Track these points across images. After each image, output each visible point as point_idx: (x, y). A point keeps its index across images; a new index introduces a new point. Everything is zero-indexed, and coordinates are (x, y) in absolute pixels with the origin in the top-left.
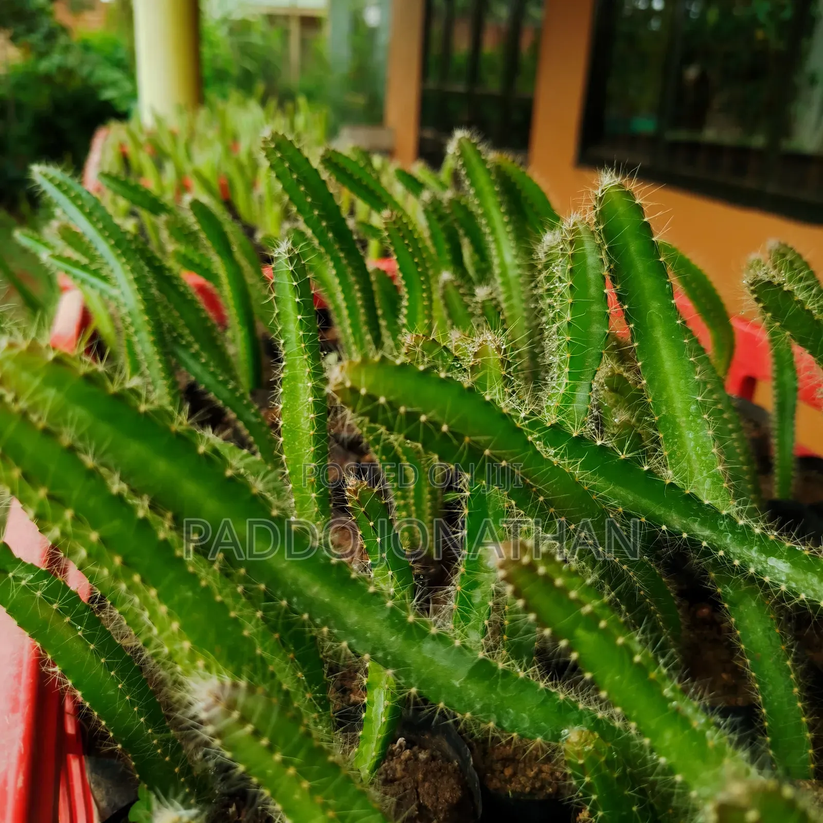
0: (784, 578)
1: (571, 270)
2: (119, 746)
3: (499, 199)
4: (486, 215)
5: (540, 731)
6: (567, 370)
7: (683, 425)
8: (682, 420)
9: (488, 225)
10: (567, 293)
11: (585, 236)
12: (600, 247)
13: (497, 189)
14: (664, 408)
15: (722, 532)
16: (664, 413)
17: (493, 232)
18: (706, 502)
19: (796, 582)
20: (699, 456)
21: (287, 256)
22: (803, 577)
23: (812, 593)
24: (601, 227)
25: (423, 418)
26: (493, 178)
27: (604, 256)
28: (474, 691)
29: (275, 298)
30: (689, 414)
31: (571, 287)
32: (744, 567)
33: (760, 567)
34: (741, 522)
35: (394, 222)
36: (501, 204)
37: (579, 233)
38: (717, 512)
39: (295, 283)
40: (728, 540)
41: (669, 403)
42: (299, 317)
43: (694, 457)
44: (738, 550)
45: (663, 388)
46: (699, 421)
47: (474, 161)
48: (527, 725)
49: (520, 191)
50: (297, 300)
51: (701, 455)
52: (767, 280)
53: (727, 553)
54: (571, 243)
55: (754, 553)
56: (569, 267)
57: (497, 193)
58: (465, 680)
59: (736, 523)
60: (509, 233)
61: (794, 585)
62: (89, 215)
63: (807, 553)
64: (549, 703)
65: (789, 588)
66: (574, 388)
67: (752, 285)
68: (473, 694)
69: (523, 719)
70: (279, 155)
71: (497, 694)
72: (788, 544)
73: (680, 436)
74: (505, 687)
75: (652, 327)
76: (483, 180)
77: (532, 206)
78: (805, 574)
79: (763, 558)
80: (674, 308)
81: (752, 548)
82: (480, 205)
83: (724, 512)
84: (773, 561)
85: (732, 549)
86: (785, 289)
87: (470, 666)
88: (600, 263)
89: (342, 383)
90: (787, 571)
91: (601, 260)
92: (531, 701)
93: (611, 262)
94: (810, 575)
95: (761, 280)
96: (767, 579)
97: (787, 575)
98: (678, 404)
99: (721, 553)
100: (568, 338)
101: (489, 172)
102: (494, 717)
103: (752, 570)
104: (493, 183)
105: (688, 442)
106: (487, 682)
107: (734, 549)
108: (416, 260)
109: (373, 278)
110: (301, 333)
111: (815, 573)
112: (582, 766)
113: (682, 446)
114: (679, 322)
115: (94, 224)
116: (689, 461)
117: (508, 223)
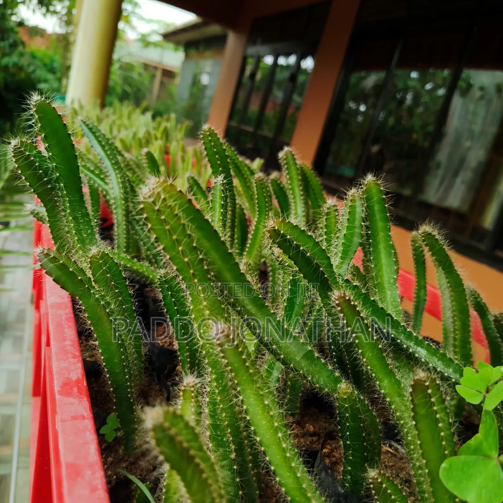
0: (423, 356)
1: (349, 212)
2: (112, 389)
3: (300, 183)
4: (292, 189)
5: (327, 387)
6: (340, 255)
7: (386, 288)
8: (386, 285)
9: (292, 194)
10: (346, 221)
11: (357, 199)
12: (363, 205)
13: (300, 178)
14: (379, 279)
15: (400, 333)
16: (379, 281)
17: (294, 198)
18: (395, 318)
19: (428, 359)
20: (392, 302)
21: (221, 182)
22: (431, 357)
23: (434, 364)
24: (365, 196)
25: (301, 248)
26: (299, 172)
27: (364, 209)
28: (304, 363)
29: (211, 200)
30: (389, 283)
31: (348, 219)
32: (408, 348)
33: (414, 350)
34: (408, 330)
35: (260, 181)
36: (301, 185)
37: (355, 197)
38: (399, 323)
39: (223, 195)
40: (402, 337)
41: (382, 276)
42: (222, 210)
43: (389, 303)
44: (406, 342)
45: (380, 270)
46: (394, 287)
47: (291, 162)
48: (322, 383)
49: (309, 182)
50: (222, 203)
51: (393, 302)
52: (429, 232)
53: (401, 341)
54: (351, 200)
55: (412, 344)
56: (349, 210)
57: (300, 180)
58: (301, 358)
59: (406, 329)
60: (302, 200)
61: (427, 360)
62: (103, 147)
63: (434, 347)
64: (331, 377)
65: (425, 360)
66: (342, 263)
67: (423, 233)
68: (303, 365)
69: (321, 380)
70: (210, 138)
71: (312, 368)
72: (427, 342)
73: (384, 292)
74: (315, 365)
75: (379, 243)
76: (294, 172)
77: (313, 190)
78: (432, 356)
79: (415, 347)
80: (390, 236)
81: (411, 342)
82: (290, 184)
83: (402, 324)
84: (419, 349)
85: (403, 341)
86: (436, 237)
87: (304, 352)
88: (362, 211)
89: (274, 227)
90: (425, 354)
91: (363, 210)
92: (325, 374)
93: (367, 211)
94: (434, 357)
95: (427, 232)
96: (417, 355)
97: (425, 355)
98: (386, 279)
99: (399, 341)
100: (343, 241)
101: (298, 169)
102: (310, 376)
103: (411, 350)
104: (298, 174)
105: (387, 295)
106: (309, 361)
107: (404, 341)
108: (266, 200)
109: (238, 206)
110: (221, 218)
111: (437, 357)
112: (345, 398)
113: (385, 297)
114: (391, 243)
115: (105, 151)
116: (387, 303)
117: (302, 195)
